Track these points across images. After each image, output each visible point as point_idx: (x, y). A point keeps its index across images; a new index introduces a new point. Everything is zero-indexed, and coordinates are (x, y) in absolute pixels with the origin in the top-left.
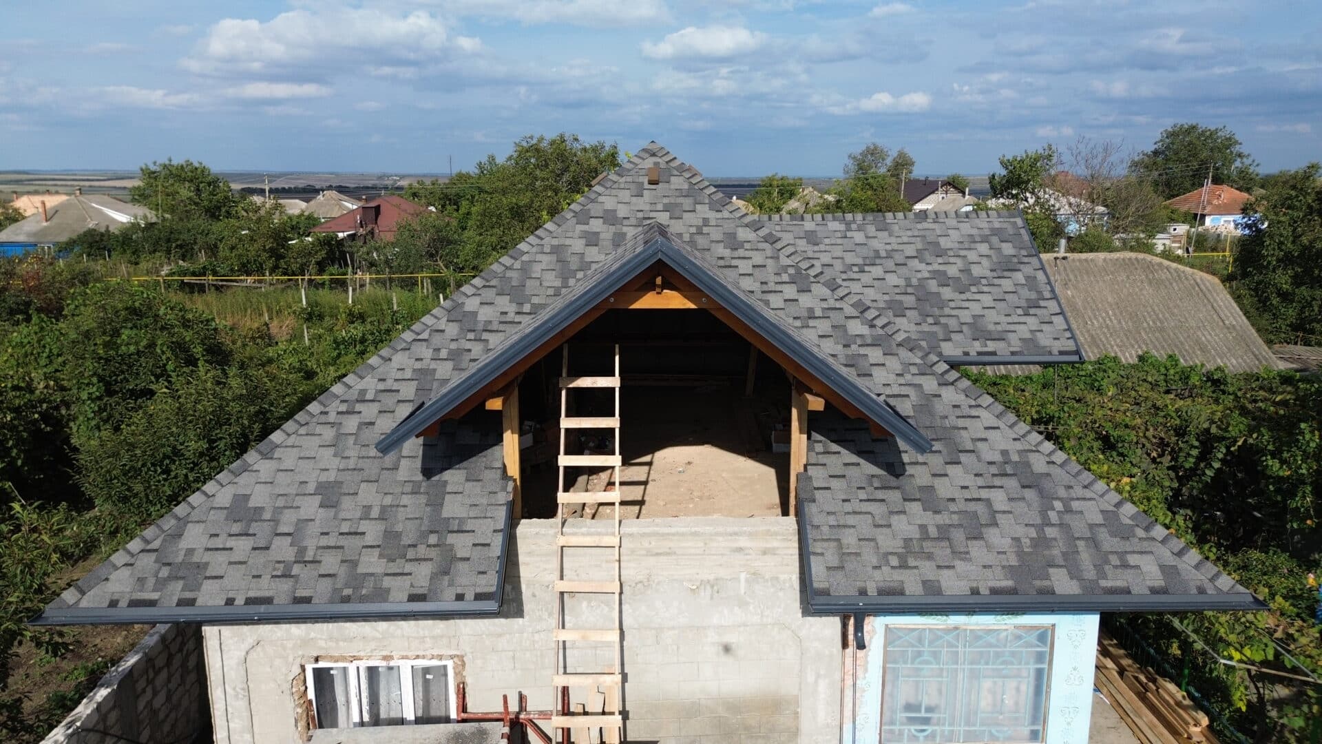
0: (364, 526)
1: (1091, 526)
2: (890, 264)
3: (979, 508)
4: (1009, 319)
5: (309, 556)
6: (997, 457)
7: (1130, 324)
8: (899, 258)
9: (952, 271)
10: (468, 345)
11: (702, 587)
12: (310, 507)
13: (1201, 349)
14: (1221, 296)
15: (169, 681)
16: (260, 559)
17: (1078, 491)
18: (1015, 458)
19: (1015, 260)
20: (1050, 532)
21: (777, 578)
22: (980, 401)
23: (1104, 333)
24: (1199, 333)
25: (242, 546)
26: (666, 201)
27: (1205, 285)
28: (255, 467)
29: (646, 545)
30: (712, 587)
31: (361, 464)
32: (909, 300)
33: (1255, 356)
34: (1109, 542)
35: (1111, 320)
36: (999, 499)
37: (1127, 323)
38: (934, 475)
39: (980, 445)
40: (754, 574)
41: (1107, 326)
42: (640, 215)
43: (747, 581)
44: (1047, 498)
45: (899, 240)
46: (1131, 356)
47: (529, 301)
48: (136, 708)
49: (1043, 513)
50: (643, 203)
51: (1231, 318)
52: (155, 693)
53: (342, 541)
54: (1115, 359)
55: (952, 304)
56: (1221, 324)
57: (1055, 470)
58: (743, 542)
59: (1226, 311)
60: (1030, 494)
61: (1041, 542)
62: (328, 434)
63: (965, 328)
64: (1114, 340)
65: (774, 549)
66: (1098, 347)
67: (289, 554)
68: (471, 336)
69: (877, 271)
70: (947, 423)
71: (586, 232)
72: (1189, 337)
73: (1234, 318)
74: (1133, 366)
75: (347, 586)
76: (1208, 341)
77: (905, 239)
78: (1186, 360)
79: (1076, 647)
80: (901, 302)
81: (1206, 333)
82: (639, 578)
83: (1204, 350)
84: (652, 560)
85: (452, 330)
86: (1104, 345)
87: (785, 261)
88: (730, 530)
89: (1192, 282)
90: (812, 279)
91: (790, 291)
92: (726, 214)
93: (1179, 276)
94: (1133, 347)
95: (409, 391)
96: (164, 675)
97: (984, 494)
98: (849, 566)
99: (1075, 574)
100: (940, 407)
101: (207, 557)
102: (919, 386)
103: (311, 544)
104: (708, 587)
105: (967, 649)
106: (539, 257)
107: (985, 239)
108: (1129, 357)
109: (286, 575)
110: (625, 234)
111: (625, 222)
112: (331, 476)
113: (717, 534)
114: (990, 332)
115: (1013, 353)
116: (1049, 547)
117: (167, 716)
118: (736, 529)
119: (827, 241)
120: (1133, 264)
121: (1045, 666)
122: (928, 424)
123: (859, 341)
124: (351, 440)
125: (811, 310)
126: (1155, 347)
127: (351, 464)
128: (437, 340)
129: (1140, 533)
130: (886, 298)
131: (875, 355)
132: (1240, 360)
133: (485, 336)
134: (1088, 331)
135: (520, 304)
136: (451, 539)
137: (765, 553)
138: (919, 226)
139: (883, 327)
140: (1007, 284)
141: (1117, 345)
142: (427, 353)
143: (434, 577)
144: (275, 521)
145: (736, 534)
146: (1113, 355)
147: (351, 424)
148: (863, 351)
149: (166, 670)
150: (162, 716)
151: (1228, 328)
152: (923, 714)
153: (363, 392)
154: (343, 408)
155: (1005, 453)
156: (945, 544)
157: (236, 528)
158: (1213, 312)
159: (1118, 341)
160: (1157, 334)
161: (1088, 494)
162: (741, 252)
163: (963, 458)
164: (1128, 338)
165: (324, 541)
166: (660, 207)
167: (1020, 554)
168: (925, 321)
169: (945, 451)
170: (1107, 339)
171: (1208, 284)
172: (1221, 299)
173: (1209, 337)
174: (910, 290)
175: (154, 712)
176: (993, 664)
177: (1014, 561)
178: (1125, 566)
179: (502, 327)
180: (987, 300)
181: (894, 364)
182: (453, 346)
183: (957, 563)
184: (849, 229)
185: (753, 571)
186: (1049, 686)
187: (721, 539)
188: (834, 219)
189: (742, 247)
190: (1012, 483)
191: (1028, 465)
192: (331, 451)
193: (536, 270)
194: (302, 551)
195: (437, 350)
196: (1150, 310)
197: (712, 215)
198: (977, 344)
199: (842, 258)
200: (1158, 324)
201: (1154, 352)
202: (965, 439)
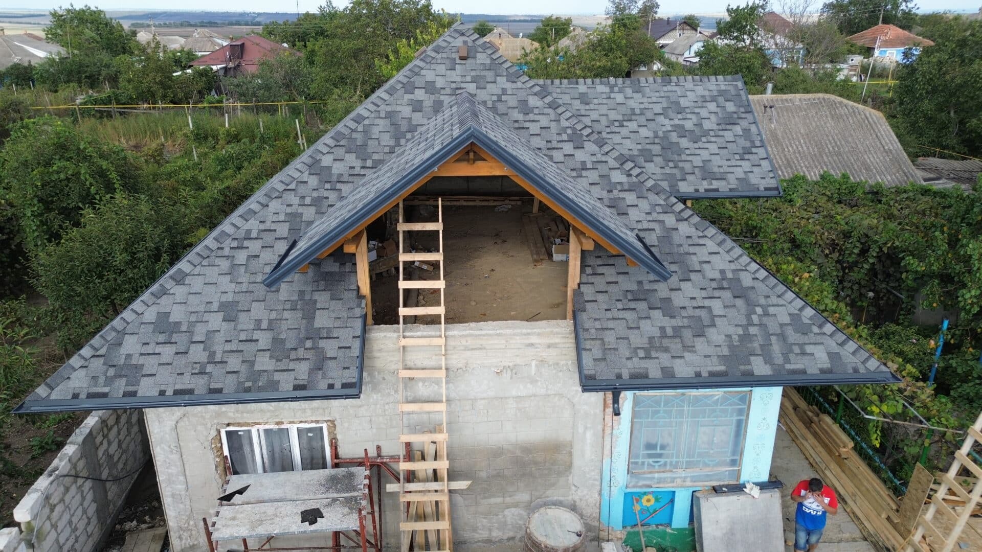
0: (257, 335)
1: (782, 325)
2: (642, 120)
3: (703, 313)
4: (729, 163)
5: (218, 357)
6: (717, 275)
7: (816, 149)
8: (649, 115)
9: (689, 125)
10: (326, 194)
11: (505, 371)
12: (216, 321)
13: (866, 169)
14: (884, 127)
15: (119, 433)
16: (181, 361)
17: (774, 300)
18: (730, 275)
19: (735, 116)
20: (753, 330)
21: (557, 364)
22: (706, 233)
23: (797, 157)
24: (866, 157)
25: (167, 352)
26: (473, 73)
27: (872, 119)
28: (172, 291)
29: (464, 343)
30: (512, 370)
31: (251, 288)
32: (656, 149)
33: (905, 173)
34: (793, 337)
35: (802, 147)
36: (717, 307)
37: (813, 149)
38: (672, 290)
39: (705, 266)
40: (542, 361)
41: (799, 152)
42: (454, 86)
43: (536, 365)
44: (751, 305)
45: (650, 100)
46: (815, 175)
47: (371, 158)
48: (97, 456)
49: (748, 317)
50: (455, 76)
51: (890, 145)
52: (109, 443)
53: (241, 347)
54: (804, 178)
55: (688, 152)
56: (882, 149)
57: (758, 285)
58: (534, 340)
59: (886, 139)
60: (740, 302)
61: (746, 337)
62: (225, 265)
63: (697, 171)
64: (804, 162)
65: (556, 344)
66: (791, 168)
67: (203, 357)
68: (328, 186)
69: (633, 125)
70: (682, 250)
71: (412, 100)
72: (858, 159)
73: (892, 144)
74: (816, 183)
75: (248, 380)
76: (871, 162)
77: (654, 100)
78: (854, 178)
79: (765, 404)
80: (650, 150)
81: (870, 156)
82: (459, 366)
83: (868, 169)
84: (469, 353)
85: (313, 181)
86: (796, 167)
87: (564, 124)
88: (524, 331)
89: (863, 116)
90: (585, 138)
91: (568, 148)
92: (519, 85)
93: (854, 111)
94: (816, 167)
95: (283, 230)
96: (115, 429)
97: (707, 303)
98: (609, 358)
99: (768, 360)
100: (677, 238)
101: (142, 360)
102: (662, 222)
103: (219, 349)
104: (509, 371)
105: (691, 408)
106: (377, 121)
107: (713, 99)
108: (813, 175)
109: (202, 373)
110: (443, 101)
111: (442, 92)
112: (229, 297)
113: (514, 335)
114: (714, 173)
115: (731, 190)
116: (751, 341)
117: (120, 458)
118: (529, 331)
119: (596, 101)
120: (821, 103)
121: (744, 418)
122: (667, 251)
123: (619, 188)
124: (242, 269)
125: (584, 163)
126: (833, 168)
127: (244, 287)
128: (302, 189)
129: (815, 329)
130: (640, 147)
131: (631, 198)
132: (894, 177)
133: (339, 186)
134: (785, 156)
135: (365, 160)
136: (322, 344)
137: (549, 346)
138: (665, 89)
139: (637, 176)
140: (729, 136)
141: (806, 166)
142: (295, 200)
143: (311, 372)
144: (190, 332)
145: (528, 334)
146: (802, 174)
147: (241, 257)
148: (622, 195)
149: (116, 426)
150: (116, 459)
151: (887, 152)
152: (658, 451)
153: (249, 231)
154: (235, 244)
155: (722, 272)
156: (678, 340)
157: (161, 338)
158: (877, 140)
159: (806, 163)
160: (835, 158)
161: (781, 302)
162: (531, 117)
163: (693, 276)
164: (813, 161)
165: (228, 347)
166: (469, 79)
167: (731, 347)
168: (668, 165)
169: (679, 272)
170: (798, 161)
171: (875, 119)
172: (884, 130)
173: (872, 159)
174: (657, 141)
175: (110, 457)
176: (708, 417)
177: (726, 351)
178: (803, 353)
179: (351, 179)
180: (713, 148)
181: (644, 205)
182: (315, 194)
183: (686, 354)
184: (612, 91)
185: (540, 359)
186: (746, 431)
187: (518, 338)
188: (601, 83)
189: (532, 112)
190: (727, 295)
191: (738, 280)
192: (228, 278)
193: (375, 132)
194: (212, 354)
195: (303, 198)
196: (831, 139)
197: (508, 86)
198: (705, 182)
199: (607, 115)
200: (836, 149)
201: (832, 172)
202: (694, 262)
